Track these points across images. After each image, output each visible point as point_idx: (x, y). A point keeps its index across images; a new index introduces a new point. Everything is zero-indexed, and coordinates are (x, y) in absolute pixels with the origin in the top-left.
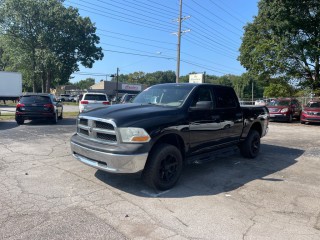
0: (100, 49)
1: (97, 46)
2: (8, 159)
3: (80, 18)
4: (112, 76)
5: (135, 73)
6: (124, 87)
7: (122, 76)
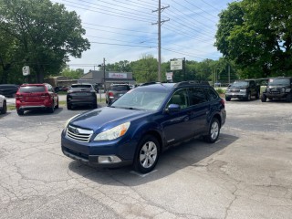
0: (87, 40)
2: (7, 148)
4: (100, 66)
5: (121, 62)
6: (111, 76)
7: (108, 65)
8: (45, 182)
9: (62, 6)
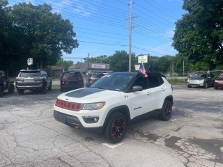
0: (76, 41)
1: (74, 38)
2: (9, 120)
3: (63, 20)
4: (85, 59)
5: (101, 56)
6: (93, 66)
7: (92, 58)
8: (35, 150)
9: (60, 15)
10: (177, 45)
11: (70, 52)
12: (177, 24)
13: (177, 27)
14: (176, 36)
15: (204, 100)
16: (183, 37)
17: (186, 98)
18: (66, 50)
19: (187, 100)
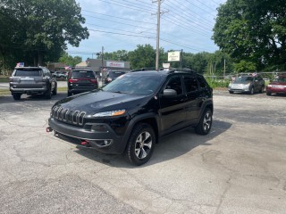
0: (86, 29)
1: (83, 26)
2: (6, 131)
4: (98, 54)
5: (119, 52)
6: (108, 64)
7: (107, 54)
10: (219, 38)
11: (77, 45)
12: (220, 11)
13: (219, 15)
14: (217, 26)
15: (249, 108)
16: (226, 28)
17: (227, 106)
18: (72, 42)
19: (228, 109)
